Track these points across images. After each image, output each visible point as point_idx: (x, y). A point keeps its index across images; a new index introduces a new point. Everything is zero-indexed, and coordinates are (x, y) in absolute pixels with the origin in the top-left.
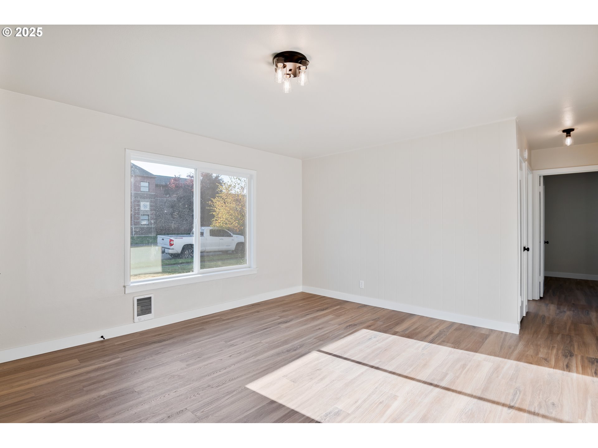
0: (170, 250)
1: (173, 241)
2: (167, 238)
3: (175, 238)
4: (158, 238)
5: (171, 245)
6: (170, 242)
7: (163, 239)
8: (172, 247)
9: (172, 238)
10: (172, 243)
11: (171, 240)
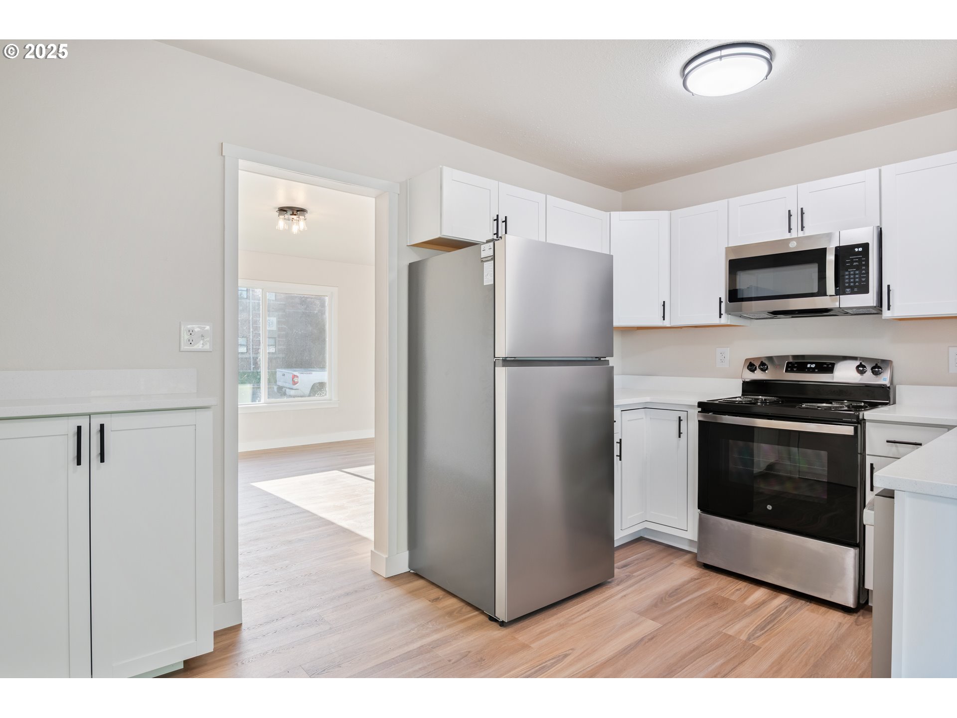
0: (293, 391)
1: (297, 377)
2: (289, 373)
3: (301, 373)
4: (277, 372)
5: (295, 383)
6: (293, 379)
7: (284, 375)
8: (295, 387)
9: (296, 373)
10: (296, 381)
11: (294, 376)
